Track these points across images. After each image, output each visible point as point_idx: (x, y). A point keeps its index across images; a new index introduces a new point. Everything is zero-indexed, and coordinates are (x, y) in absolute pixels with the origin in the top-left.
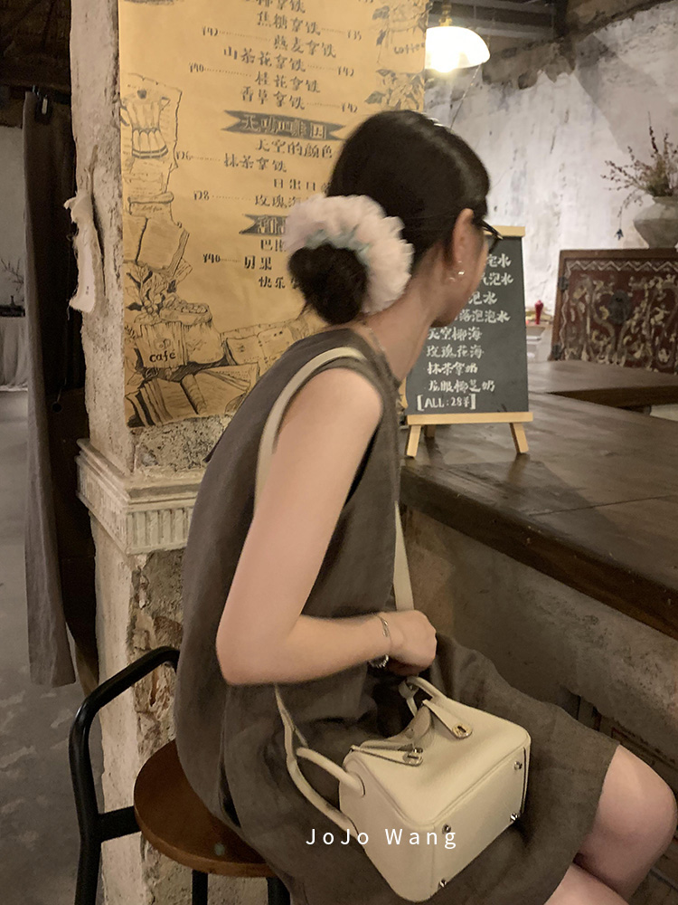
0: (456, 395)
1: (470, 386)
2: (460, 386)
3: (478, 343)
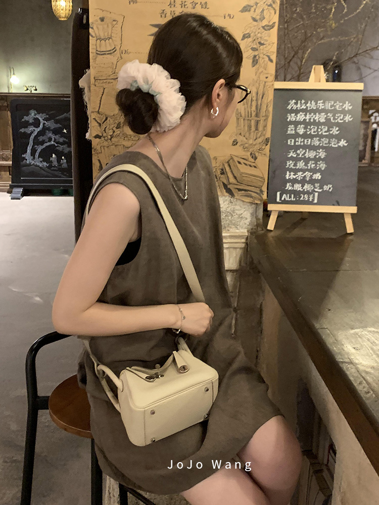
0: (304, 193)
1: (315, 188)
2: (307, 187)
3: (323, 160)
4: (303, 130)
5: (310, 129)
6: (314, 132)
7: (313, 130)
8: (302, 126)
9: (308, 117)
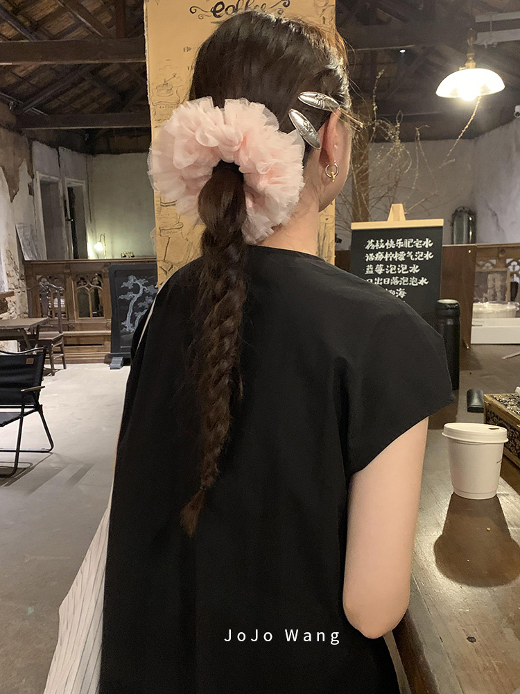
4: (382, 270)
5: (389, 269)
6: (393, 271)
7: (392, 269)
8: (381, 265)
9: (386, 257)
